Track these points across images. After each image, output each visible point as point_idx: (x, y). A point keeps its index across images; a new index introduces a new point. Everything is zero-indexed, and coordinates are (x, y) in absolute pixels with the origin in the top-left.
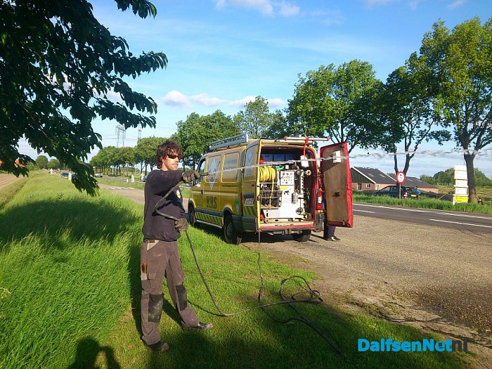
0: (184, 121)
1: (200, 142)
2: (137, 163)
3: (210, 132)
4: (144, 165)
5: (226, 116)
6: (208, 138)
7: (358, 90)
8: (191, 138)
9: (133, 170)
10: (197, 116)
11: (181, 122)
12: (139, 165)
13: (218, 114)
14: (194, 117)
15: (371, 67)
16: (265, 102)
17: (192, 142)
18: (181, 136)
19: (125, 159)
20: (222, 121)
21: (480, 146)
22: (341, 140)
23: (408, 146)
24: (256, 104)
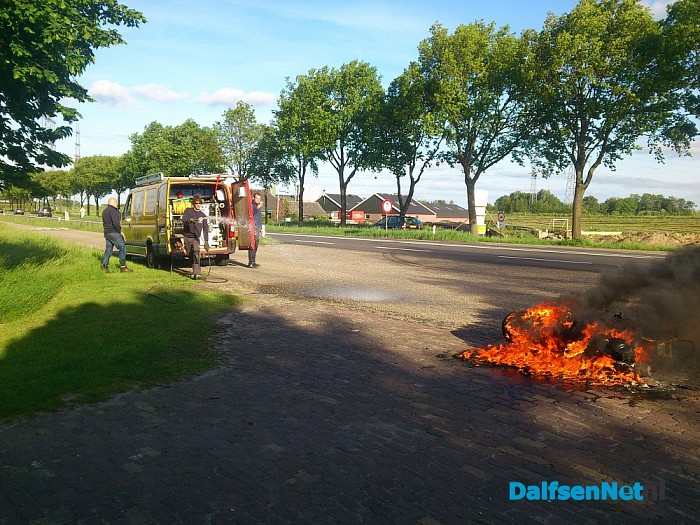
0: (140, 133)
1: (164, 164)
2: (74, 194)
3: (177, 150)
4: (85, 195)
5: (201, 127)
6: (175, 157)
7: (359, 100)
8: (150, 157)
9: (69, 204)
10: (160, 126)
11: (135, 136)
12: (78, 196)
13: (190, 124)
14: (154, 128)
15: (374, 70)
16: (251, 109)
17: (153, 163)
18: (136, 155)
19: (56, 188)
20: (195, 134)
21: (482, 169)
22: (340, 162)
23: (411, 169)
24: (236, 112)
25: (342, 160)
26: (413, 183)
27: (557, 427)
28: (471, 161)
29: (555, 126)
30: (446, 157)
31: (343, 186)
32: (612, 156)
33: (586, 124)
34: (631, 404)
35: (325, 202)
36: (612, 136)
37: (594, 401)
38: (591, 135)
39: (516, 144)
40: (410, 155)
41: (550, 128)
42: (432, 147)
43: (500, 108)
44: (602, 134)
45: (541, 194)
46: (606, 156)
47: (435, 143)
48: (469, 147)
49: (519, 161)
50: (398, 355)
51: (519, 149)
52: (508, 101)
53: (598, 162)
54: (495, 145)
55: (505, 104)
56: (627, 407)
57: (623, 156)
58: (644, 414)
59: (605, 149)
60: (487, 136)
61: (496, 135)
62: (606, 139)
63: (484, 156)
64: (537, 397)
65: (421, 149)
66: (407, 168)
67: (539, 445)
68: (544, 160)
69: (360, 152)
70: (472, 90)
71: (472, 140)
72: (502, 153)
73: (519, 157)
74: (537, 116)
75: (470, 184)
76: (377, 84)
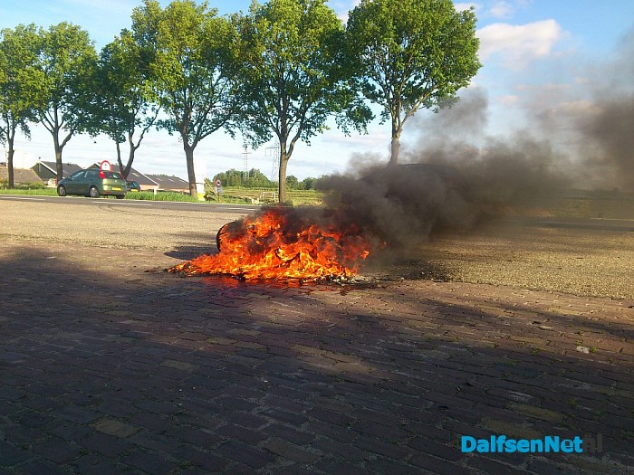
21: (198, 138)
22: (54, 124)
23: (131, 135)
25: (56, 122)
26: (133, 149)
27: (273, 318)
28: (189, 131)
29: (261, 104)
30: (165, 124)
31: (59, 149)
32: (308, 132)
33: (287, 103)
34: (343, 293)
35: (41, 171)
36: (308, 115)
37: (308, 294)
38: (291, 113)
39: (228, 118)
40: (129, 122)
41: (257, 105)
42: (150, 114)
43: (214, 83)
44: (300, 114)
45: (252, 173)
46: (304, 132)
47: (153, 109)
48: (186, 117)
49: (232, 132)
50: (99, 274)
51: (231, 122)
52: (220, 78)
53: (298, 136)
54: (210, 117)
55: (218, 80)
56: (340, 296)
57: (316, 133)
58: (355, 299)
59: (303, 126)
60: (201, 109)
61: (211, 107)
62: (303, 118)
63: (201, 126)
64: (251, 295)
65: (139, 115)
66: (126, 134)
67: (253, 333)
68: (253, 133)
69: (76, 117)
70: (187, 64)
71: (188, 111)
72: (217, 124)
73: (232, 129)
74: (246, 93)
75: (189, 151)
76: (91, 49)
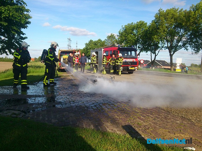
14: (91, 41)
16: (115, 36)
24: (110, 36)
26: (156, 56)
75: (171, 56)
